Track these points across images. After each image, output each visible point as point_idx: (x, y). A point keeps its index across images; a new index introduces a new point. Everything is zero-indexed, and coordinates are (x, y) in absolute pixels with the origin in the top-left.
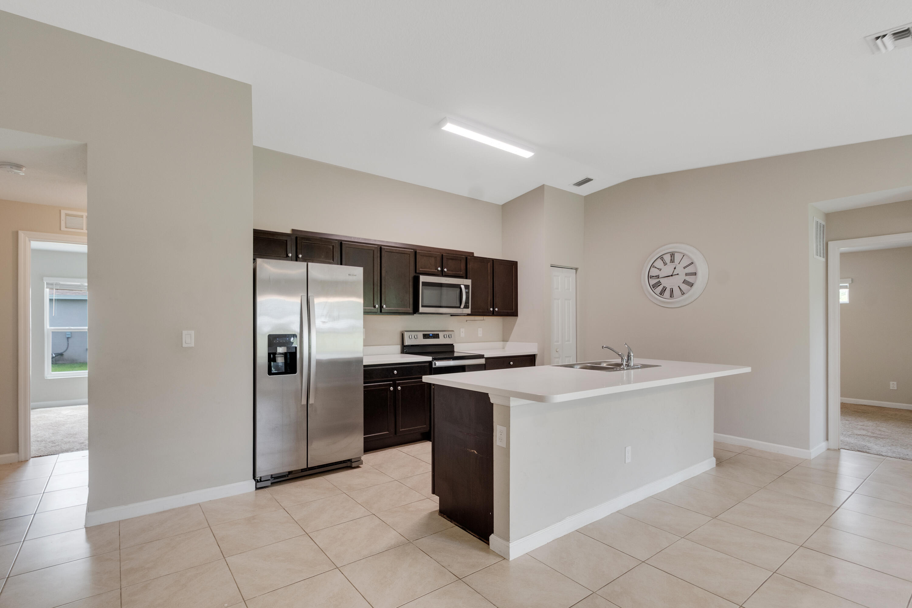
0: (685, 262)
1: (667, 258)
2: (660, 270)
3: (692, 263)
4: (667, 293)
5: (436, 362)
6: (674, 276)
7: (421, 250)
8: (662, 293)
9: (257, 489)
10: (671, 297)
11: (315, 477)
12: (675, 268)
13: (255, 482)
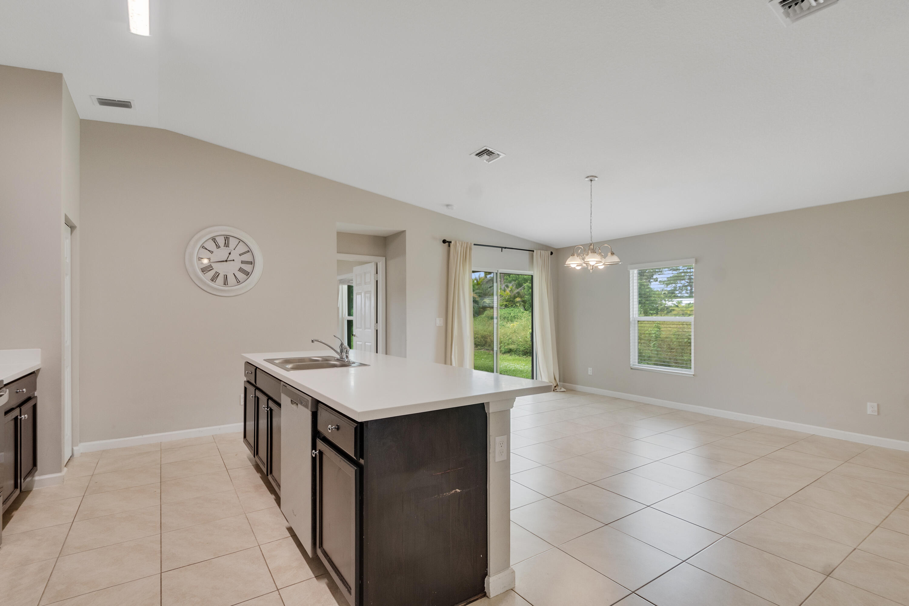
0: (242, 249)
1: (221, 241)
2: (212, 252)
3: (250, 250)
4: (220, 279)
6: (228, 262)
8: (214, 278)
10: (225, 284)
12: (230, 254)
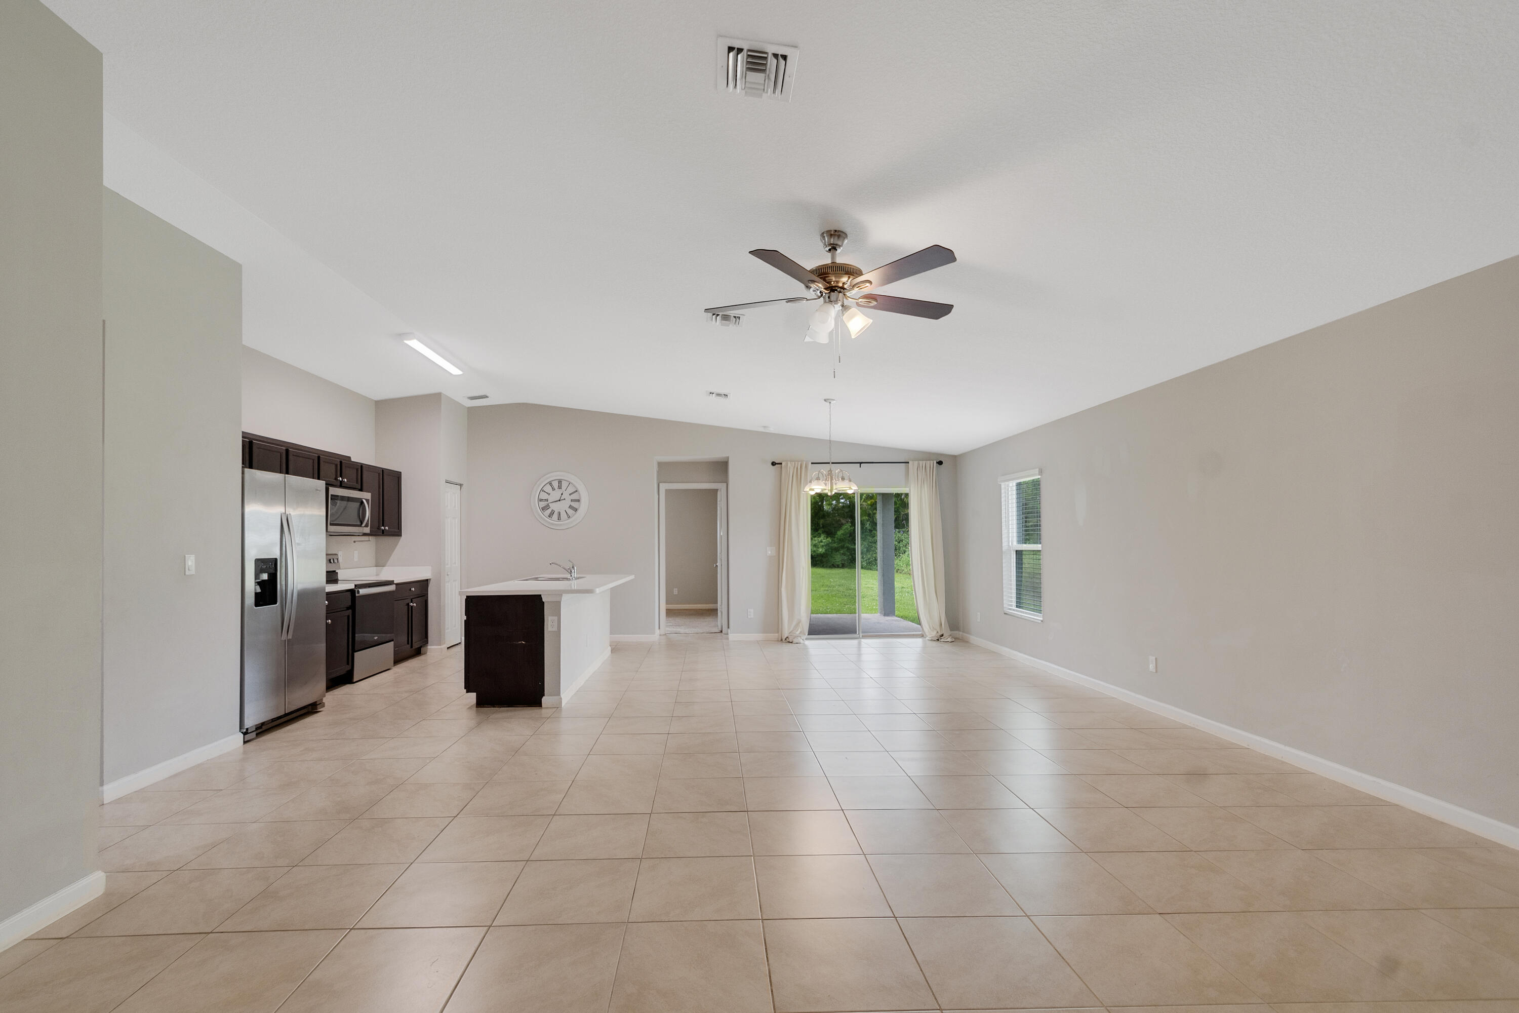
0: (571, 490)
1: (556, 484)
2: (549, 494)
3: (577, 491)
4: (555, 516)
5: (360, 590)
6: (561, 501)
7: (323, 455)
8: (550, 515)
9: (245, 742)
10: (558, 519)
11: (272, 732)
12: (562, 494)
13: (243, 735)
